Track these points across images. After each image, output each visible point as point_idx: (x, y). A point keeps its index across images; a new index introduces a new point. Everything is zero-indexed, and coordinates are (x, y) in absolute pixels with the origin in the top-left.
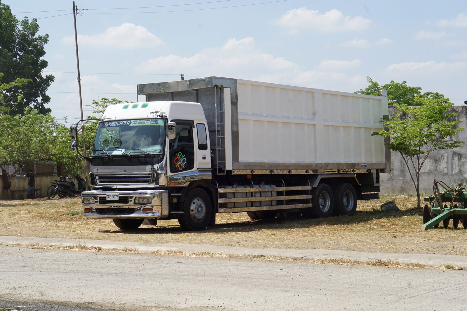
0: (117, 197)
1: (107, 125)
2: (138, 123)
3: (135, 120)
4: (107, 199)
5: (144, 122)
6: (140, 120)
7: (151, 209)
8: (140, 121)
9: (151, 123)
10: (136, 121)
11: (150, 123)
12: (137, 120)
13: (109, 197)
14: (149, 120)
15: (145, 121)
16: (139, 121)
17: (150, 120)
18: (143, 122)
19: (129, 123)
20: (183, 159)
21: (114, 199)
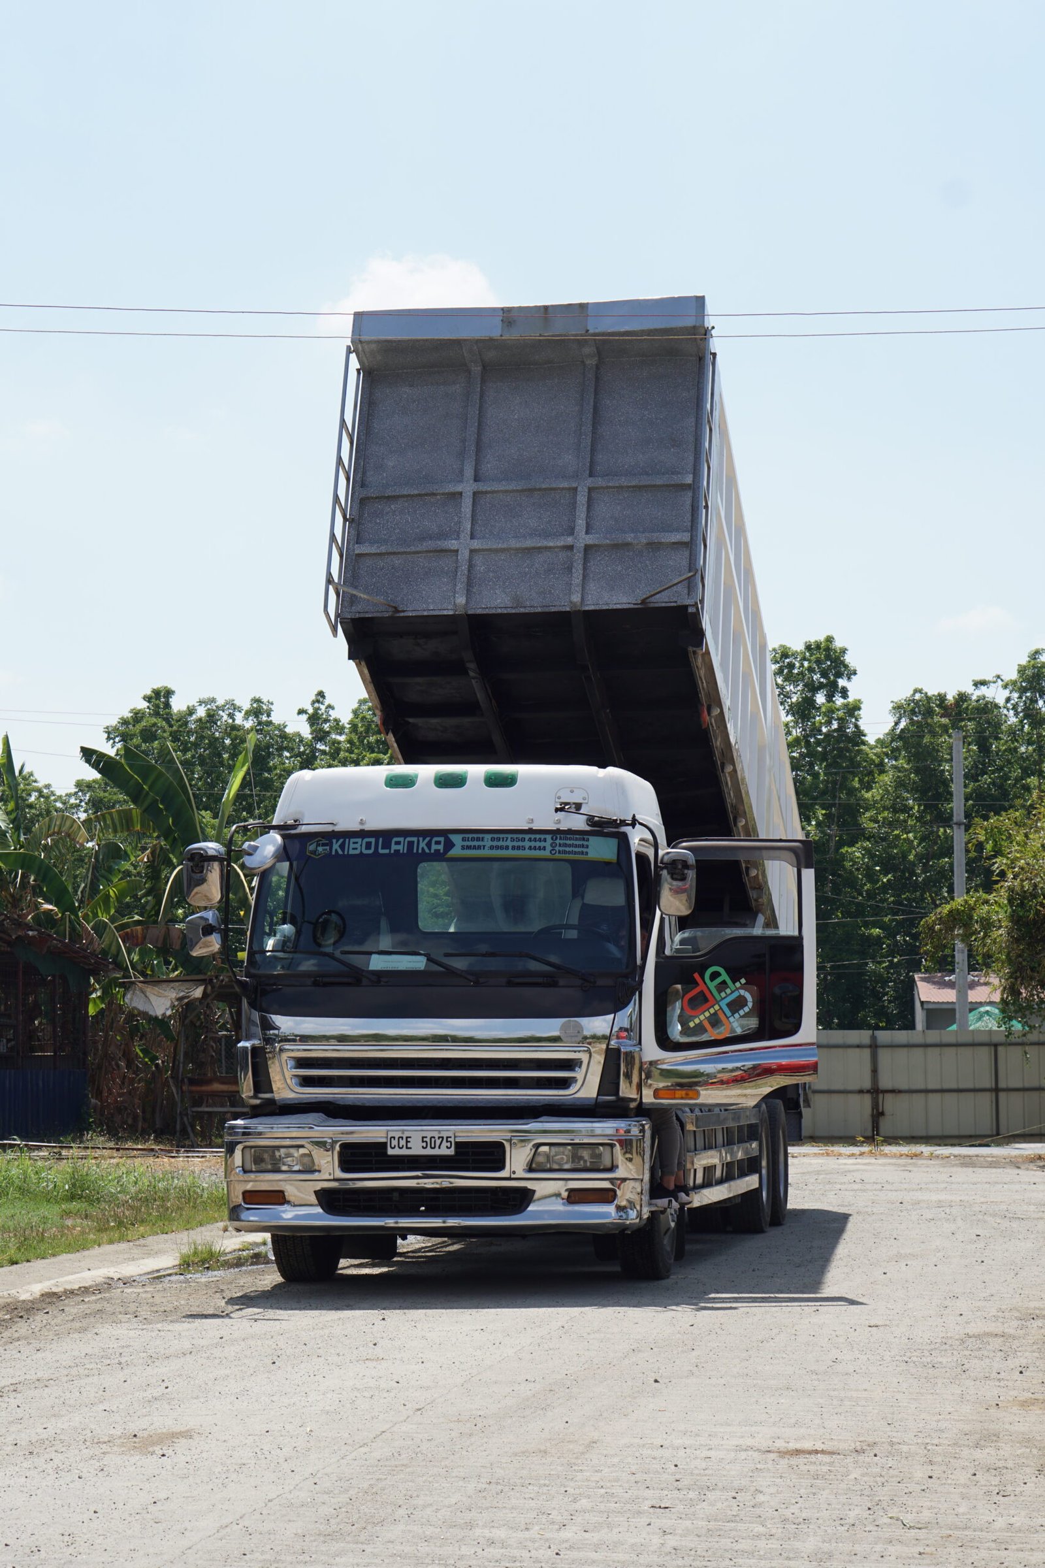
0: (445, 1144)
1: (320, 849)
2: (492, 848)
3: (470, 836)
4: (390, 1152)
5: (520, 844)
6: (496, 836)
7: (611, 1194)
8: (498, 839)
9: (557, 848)
10: (478, 839)
11: (549, 848)
12: (481, 836)
13: (403, 1143)
14: (542, 837)
15: (523, 840)
16: (493, 839)
17: (548, 837)
18: (516, 844)
19: (441, 847)
20: (736, 995)
21: (429, 1152)
